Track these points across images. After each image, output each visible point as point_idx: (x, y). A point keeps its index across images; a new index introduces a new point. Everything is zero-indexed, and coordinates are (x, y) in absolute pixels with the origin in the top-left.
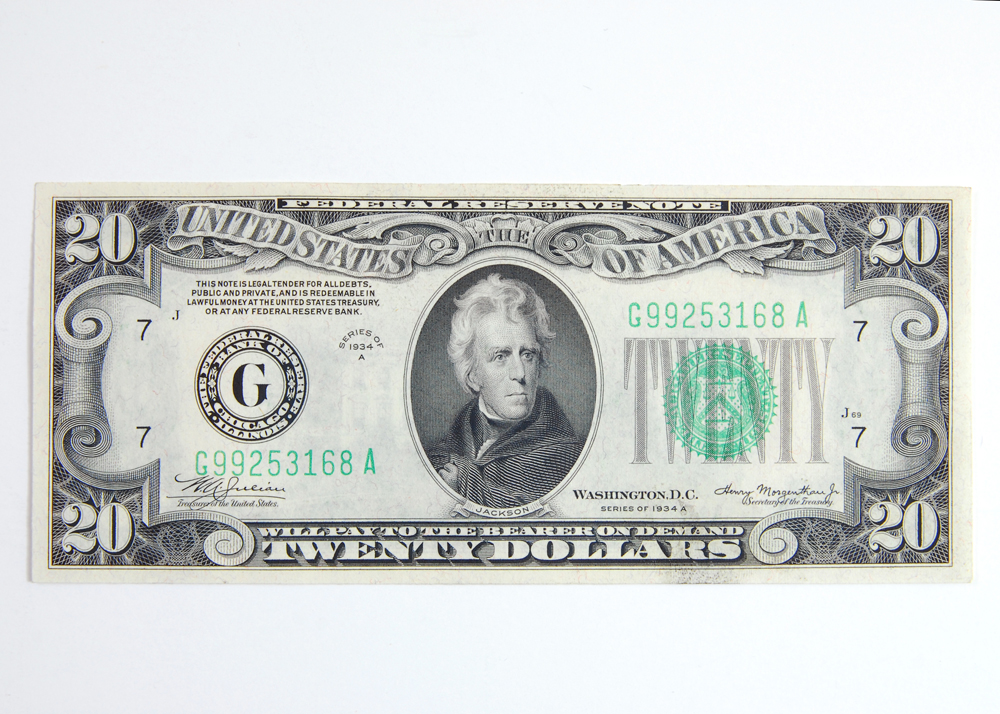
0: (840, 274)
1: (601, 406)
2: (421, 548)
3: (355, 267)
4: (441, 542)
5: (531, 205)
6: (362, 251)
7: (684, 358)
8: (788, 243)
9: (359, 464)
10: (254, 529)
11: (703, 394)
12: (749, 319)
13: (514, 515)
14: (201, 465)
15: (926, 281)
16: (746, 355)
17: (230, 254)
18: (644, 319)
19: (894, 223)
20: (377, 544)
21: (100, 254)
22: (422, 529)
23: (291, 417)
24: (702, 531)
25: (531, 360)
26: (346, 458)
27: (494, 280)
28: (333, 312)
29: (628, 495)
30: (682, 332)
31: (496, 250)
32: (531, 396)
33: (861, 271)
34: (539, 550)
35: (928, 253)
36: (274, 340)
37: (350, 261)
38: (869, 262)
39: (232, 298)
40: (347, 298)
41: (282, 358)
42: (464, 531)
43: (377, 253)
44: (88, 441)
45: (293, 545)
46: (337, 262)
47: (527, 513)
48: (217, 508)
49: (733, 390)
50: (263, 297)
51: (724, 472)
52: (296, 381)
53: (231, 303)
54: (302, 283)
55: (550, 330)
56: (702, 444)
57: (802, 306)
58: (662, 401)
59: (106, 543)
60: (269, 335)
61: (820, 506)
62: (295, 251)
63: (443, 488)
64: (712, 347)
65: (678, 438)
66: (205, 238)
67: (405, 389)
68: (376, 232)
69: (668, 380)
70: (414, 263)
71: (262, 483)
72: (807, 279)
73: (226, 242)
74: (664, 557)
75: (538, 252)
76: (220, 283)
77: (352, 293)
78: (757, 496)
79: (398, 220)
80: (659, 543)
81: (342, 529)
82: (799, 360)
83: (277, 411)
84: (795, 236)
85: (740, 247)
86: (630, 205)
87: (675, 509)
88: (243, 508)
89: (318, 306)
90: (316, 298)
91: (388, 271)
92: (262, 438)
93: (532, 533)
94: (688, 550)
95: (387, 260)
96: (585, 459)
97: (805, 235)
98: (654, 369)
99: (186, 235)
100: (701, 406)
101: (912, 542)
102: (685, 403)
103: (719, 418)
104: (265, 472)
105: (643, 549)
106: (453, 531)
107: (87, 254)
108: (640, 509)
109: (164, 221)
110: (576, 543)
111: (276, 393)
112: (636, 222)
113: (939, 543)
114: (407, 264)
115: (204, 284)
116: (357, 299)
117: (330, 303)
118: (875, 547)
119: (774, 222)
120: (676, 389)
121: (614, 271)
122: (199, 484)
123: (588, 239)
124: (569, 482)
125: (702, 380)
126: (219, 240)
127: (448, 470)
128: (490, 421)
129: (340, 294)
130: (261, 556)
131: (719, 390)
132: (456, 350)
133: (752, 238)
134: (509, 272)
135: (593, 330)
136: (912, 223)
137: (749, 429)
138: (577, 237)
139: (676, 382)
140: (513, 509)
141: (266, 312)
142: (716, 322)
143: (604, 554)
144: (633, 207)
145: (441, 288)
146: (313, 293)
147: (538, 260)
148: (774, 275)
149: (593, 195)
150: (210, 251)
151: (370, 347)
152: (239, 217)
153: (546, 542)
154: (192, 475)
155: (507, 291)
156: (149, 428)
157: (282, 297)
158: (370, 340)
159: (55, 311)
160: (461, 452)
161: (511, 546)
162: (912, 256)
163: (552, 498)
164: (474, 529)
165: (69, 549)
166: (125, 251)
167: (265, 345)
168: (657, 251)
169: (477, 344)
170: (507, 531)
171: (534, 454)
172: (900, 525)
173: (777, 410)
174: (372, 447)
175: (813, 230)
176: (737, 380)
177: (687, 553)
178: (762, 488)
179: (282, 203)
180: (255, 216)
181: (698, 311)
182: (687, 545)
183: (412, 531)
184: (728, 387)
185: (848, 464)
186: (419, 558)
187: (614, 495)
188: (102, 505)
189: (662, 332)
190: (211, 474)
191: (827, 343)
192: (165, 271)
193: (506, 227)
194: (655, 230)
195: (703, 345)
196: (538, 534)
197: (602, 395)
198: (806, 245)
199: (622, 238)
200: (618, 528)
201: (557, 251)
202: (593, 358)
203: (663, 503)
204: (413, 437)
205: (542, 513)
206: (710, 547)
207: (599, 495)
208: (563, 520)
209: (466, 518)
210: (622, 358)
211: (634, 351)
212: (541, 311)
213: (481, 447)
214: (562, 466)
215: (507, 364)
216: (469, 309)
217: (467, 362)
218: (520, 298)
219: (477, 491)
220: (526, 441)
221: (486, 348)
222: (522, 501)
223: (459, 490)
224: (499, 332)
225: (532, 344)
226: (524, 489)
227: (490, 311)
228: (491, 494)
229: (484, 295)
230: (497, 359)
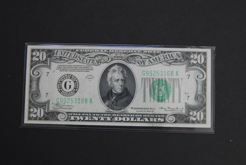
0: (185, 65)
1: (137, 91)
2: (100, 118)
3: (89, 63)
5: (124, 51)
6: (90, 60)
7: (153, 82)
8: (174, 59)
9: (89, 101)
10: (67, 114)
11: (157, 89)
12: (166, 74)
13: (119, 112)
14: (58, 101)
15: (202, 67)
16: (166, 81)
17: (64, 60)
18: (146, 74)
19: (196, 56)
20: (92, 117)
21: (39, 59)
22: (101, 114)
23: (76, 92)
24: (156, 116)
25: (123, 82)
26: (86, 100)
27: (116, 66)
28: (84, 71)
29: (142, 109)
30: (153, 77)
31: (116, 60)
32: (123, 89)
33: (189, 65)
34: (124, 119)
35: (202, 62)
36: (73, 77)
37: (88, 62)
38: (190, 63)
39: (65, 68)
40: (87, 69)
41: (74, 80)
42: (109, 115)
43: (93, 60)
44: (36, 96)
45: (75, 117)
46: (85, 62)
47: (121, 112)
48: (61, 109)
49: (163, 88)
50: (71, 68)
51: (161, 104)
52: (77, 85)
53: (64, 69)
54: (78, 66)
55: (127, 76)
56: (157, 99)
57: (177, 72)
58: (149, 90)
59: (39, 116)
60: (72, 76)
61: (180, 112)
62: (77, 59)
63: (105, 106)
64: (159, 80)
65: (152, 97)
66: (60, 57)
67: (98, 87)
68: (93, 56)
69: (150, 86)
70: (100, 62)
71: (69, 104)
72: (178, 66)
73: (64, 57)
74: (149, 121)
75: (125, 60)
76: (63, 65)
77: (88, 68)
78: (167, 109)
79: (98, 54)
80: (148, 118)
81: (85, 114)
82: (176, 82)
83: (73, 91)
84: (176, 58)
85: (165, 60)
87: (151, 111)
88: (66, 109)
89: (82, 70)
90: (81, 69)
91: (95, 64)
92: (70, 96)
93: (123, 116)
94: (154, 120)
95: (95, 62)
96: (133, 101)
97: (178, 58)
98: (147, 84)
99: (56, 56)
100: (156, 91)
101: (199, 119)
102: (153, 90)
103: (160, 94)
104: (70, 102)
105: (144, 119)
106: (107, 115)
107: (37, 59)
108: (144, 111)
109: (52, 53)
110: (131, 118)
111: (73, 87)
112: (144, 55)
113: (204, 119)
114: (99, 62)
115: (59, 65)
116: (89, 69)
118: (191, 120)
119: (171, 55)
120: (152, 88)
121: (140, 64)
122: (57, 104)
123: (135, 58)
124: (130, 106)
125: (157, 86)
126: (63, 57)
127: (106, 103)
128: (115, 93)
129: (86, 68)
130: (69, 119)
131: (160, 88)
132: (108, 80)
133: (167, 58)
134: (119, 64)
135: (135, 76)
137: (166, 96)
138: (133, 58)
139: (152, 86)
140: (119, 111)
141: (71, 71)
142: (160, 75)
143: (137, 120)
144: (144, 52)
145: (106, 67)
146: (80, 67)
147: (125, 62)
148: (172, 66)
149: (136, 49)
150: (61, 59)
151: (91, 78)
152: (67, 53)
153: (125, 118)
154: (56, 102)
155: (119, 68)
156: (48, 93)
157: (75, 68)
158: (91, 77)
159: (31, 70)
160: (109, 99)
161: (118, 118)
162: (199, 62)
163: (126, 109)
164: (111, 115)
165: (31, 117)
166: (44, 59)
167: (71, 77)
168: (148, 60)
169: (112, 78)
170: (117, 115)
171: (123, 100)
172: (196, 116)
173: (172, 92)
174: (91, 98)
175: (179, 57)
176: (164, 86)
177: (153, 120)
178: (169, 108)
179: (75, 50)
180: (70, 53)
181: (156, 72)
182: (153, 119)
183: (99, 115)
184: (162, 87)
185: (186, 103)
186: (100, 120)
187: (139, 109)
188: (38, 108)
189: (149, 76)
190: (59, 102)
191: (182, 79)
192: (52, 63)
193: (119, 56)
194: (148, 56)
195: (157, 79)
197: (137, 89)
198: (178, 60)
199: (141, 58)
200: (140, 115)
201: (129, 60)
202: (135, 81)
203: (149, 110)
204: (99, 96)
205: (125, 112)
206: (158, 119)
207: (136, 108)
208: (129, 113)
209: (109, 112)
210: (141, 82)
211: (143, 80)
212: (125, 72)
213: (113, 98)
214: (129, 102)
215: (118, 82)
216: (111, 71)
217: (110, 82)
218: (121, 69)
219: (112, 107)
220: (122, 97)
221: (114, 79)
222: (121, 109)
223: (108, 107)
224: (117, 76)
225: (123, 78)
226: (121, 107)
227: (115, 72)
228: (114, 108)
229: (114, 69)
230: (116, 81)
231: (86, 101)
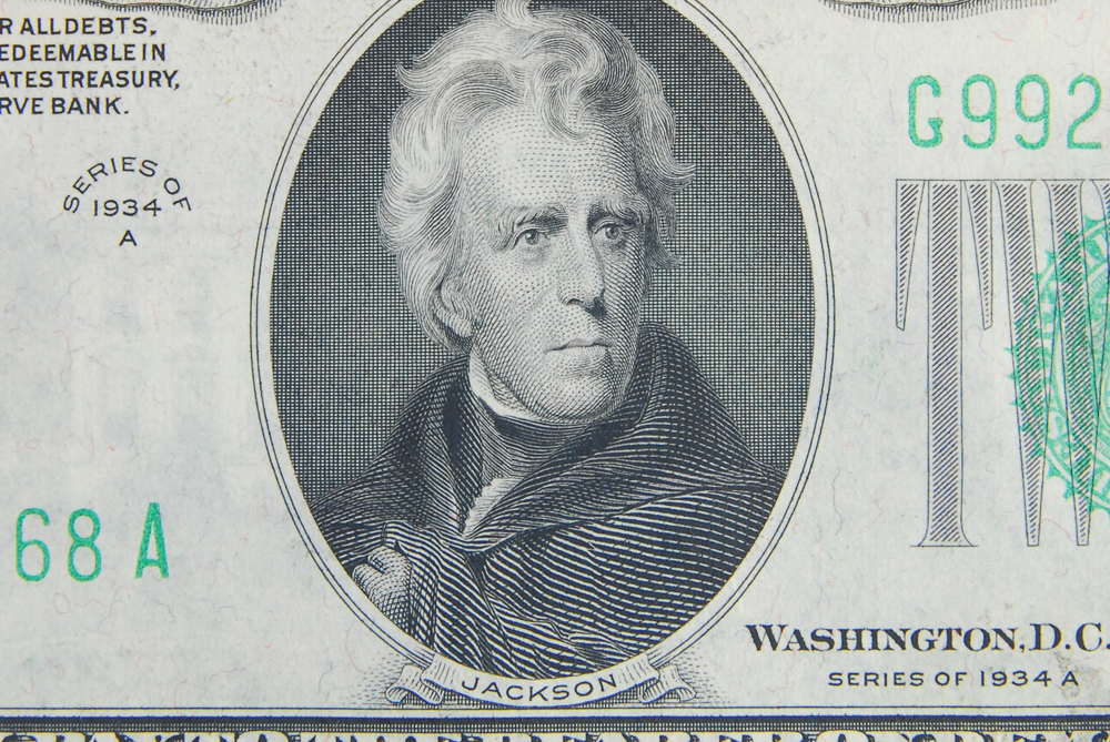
1: (829, 377)
7: (1071, 237)
9: (120, 549)
13: (573, 699)
18: (954, 123)
22: (306, 738)
25: (622, 245)
26: (85, 530)
27: (513, 10)
28: (46, 106)
29: (907, 639)
30: (1063, 163)
32: (624, 350)
40: (85, 66)
47: (610, 691)
55: (678, 155)
58: (1006, 363)
63: (364, 619)
65: (1054, 472)
67: (254, 330)
69: (1025, 301)
77: (101, 52)
87: (1044, 678)
96: (780, 533)
98: (984, 268)
102: (1074, 368)
108: (942, 678)
116: (114, 67)
117: (37, 80)
120: (1049, 328)
124: (733, 601)
127: (379, 567)
128: (503, 424)
129: (66, 53)
132: (403, 220)
135: (802, 157)
139: (1047, 307)
140: (571, 682)
145: (357, 35)
151: (153, 207)
155: (551, 44)
158: (151, 189)
160: (419, 513)
163: (684, 647)
164: (457, 738)
169: (462, 196)
174: (160, 500)
187: (867, 640)
189: (1007, 162)
197: (830, 346)
200: (879, 737)
202: (804, 238)
203: (1010, 660)
204: (276, 468)
205: (655, 694)
207: (823, 639)
208: (716, 713)
209: (433, 707)
210: (889, 239)
211: (923, 217)
212: (652, 102)
213: (477, 501)
214: (715, 555)
215: (551, 257)
216: (440, 95)
217: (436, 252)
218: (590, 65)
219: (463, 628)
220: (608, 482)
221: (488, 211)
222: (597, 658)
223: (410, 627)
224: (527, 163)
225: (625, 199)
226: (603, 621)
227: (500, 102)
228: (504, 637)
229: (485, 57)
230: (523, 243)
231: (79, 542)
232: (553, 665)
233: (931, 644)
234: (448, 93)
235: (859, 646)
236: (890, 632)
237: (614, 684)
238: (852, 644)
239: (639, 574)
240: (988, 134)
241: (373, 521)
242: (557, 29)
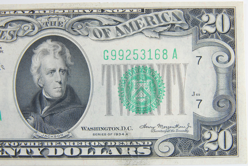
0: (190, 37)
1: (93, 92)
2: (20, 151)
4: (27, 148)
5: (64, 11)
7: (126, 72)
8: (169, 25)
11: (134, 87)
12: (153, 56)
13: (57, 137)
15: (226, 40)
16: (152, 71)
18: (110, 57)
19: (212, 17)
20: (2, 149)
22: (20, 143)
24: (135, 143)
25: (64, 74)
27: (49, 42)
29: (104, 129)
30: (125, 62)
31: (49, 30)
32: (64, 88)
33: (199, 36)
34: (68, 152)
35: (226, 29)
38: (202, 32)
42: (37, 144)
43: (3, 32)
47: (62, 136)
49: (147, 85)
51: (144, 119)
55: (71, 61)
56: (134, 107)
57: (175, 50)
58: (117, 90)
61: (183, 132)
63: (28, 126)
64: (138, 68)
65: (124, 105)
67: (13, 86)
68: (2, 24)
69: (120, 81)
70: (17, 36)
72: (176, 39)
74: (119, 154)
75: (67, 30)
78: (157, 129)
79: (11, 19)
80: (117, 148)
82: (174, 72)
84: (171, 22)
85: (149, 27)
86: (104, 11)
87: (123, 134)
91: (7, 39)
93: (65, 145)
94: (129, 151)
95: (7, 35)
96: (86, 114)
97: (176, 21)
98: (114, 77)
100: (134, 92)
101: (222, 147)
102: (127, 91)
103: (141, 97)
105: (110, 151)
106: (32, 144)
108: (109, 134)
110: (83, 149)
112: (107, 17)
113: (233, 147)
114: (14, 36)
118: (207, 149)
119: (163, 16)
120: (123, 85)
121: (98, 37)
123: (87, 25)
124: (79, 123)
125: (134, 81)
127: (30, 119)
128: (47, 99)
131: (141, 85)
132: (34, 71)
133: (154, 23)
134: (55, 38)
135: (89, 61)
136: (220, 17)
137: (154, 101)
138: (82, 24)
139: (123, 82)
140: (57, 135)
142: (139, 57)
143: (94, 153)
144: (105, 12)
145: (27, 45)
147: (67, 33)
148: (163, 38)
149: (89, 7)
153: (70, 148)
155: (54, 46)
160: (35, 111)
161: (56, 150)
162: (220, 30)
163: (72, 130)
164: (41, 143)
168: (115, 29)
169: (42, 67)
170: (54, 144)
171: (65, 113)
172: (217, 140)
173: (165, 93)
175: (179, 20)
176: (148, 81)
177: (128, 153)
178: (159, 125)
181: (132, 53)
182: (128, 149)
183: (16, 144)
184: (145, 84)
185: (195, 115)
186: (19, 155)
187: (98, 129)
189: (117, 62)
191: (185, 65)
193: (54, 21)
194: (115, 21)
195: (134, 67)
196: (67, 145)
197: (93, 88)
198: (176, 26)
199: (101, 24)
200: (100, 143)
201: (75, 30)
202: (89, 73)
203: (118, 132)
204: (16, 105)
205: (68, 137)
206: (138, 150)
207: (92, 129)
208: (77, 139)
209: (38, 139)
210: (101, 73)
211: (106, 70)
212: (68, 54)
213: (44, 110)
214: (77, 117)
215: (54, 76)
216: (39, 53)
217: (38, 75)
218: (59, 49)
219: (42, 127)
220: (62, 107)
221: (45, 69)
222: (60, 132)
223: (34, 127)
224: (51, 63)
225: (64, 67)
226: (61, 126)
227: (47, 54)
228: (47, 129)
229: (45, 48)
230: (50, 74)
232: (54, 133)
233: (107, 130)
234: (40, 53)
235: (97, 130)
236: (101, 128)
237: (63, 135)
238: (96, 130)
239: (66, 120)
240: (115, 58)
241: (29, 112)
242: (55, 44)
